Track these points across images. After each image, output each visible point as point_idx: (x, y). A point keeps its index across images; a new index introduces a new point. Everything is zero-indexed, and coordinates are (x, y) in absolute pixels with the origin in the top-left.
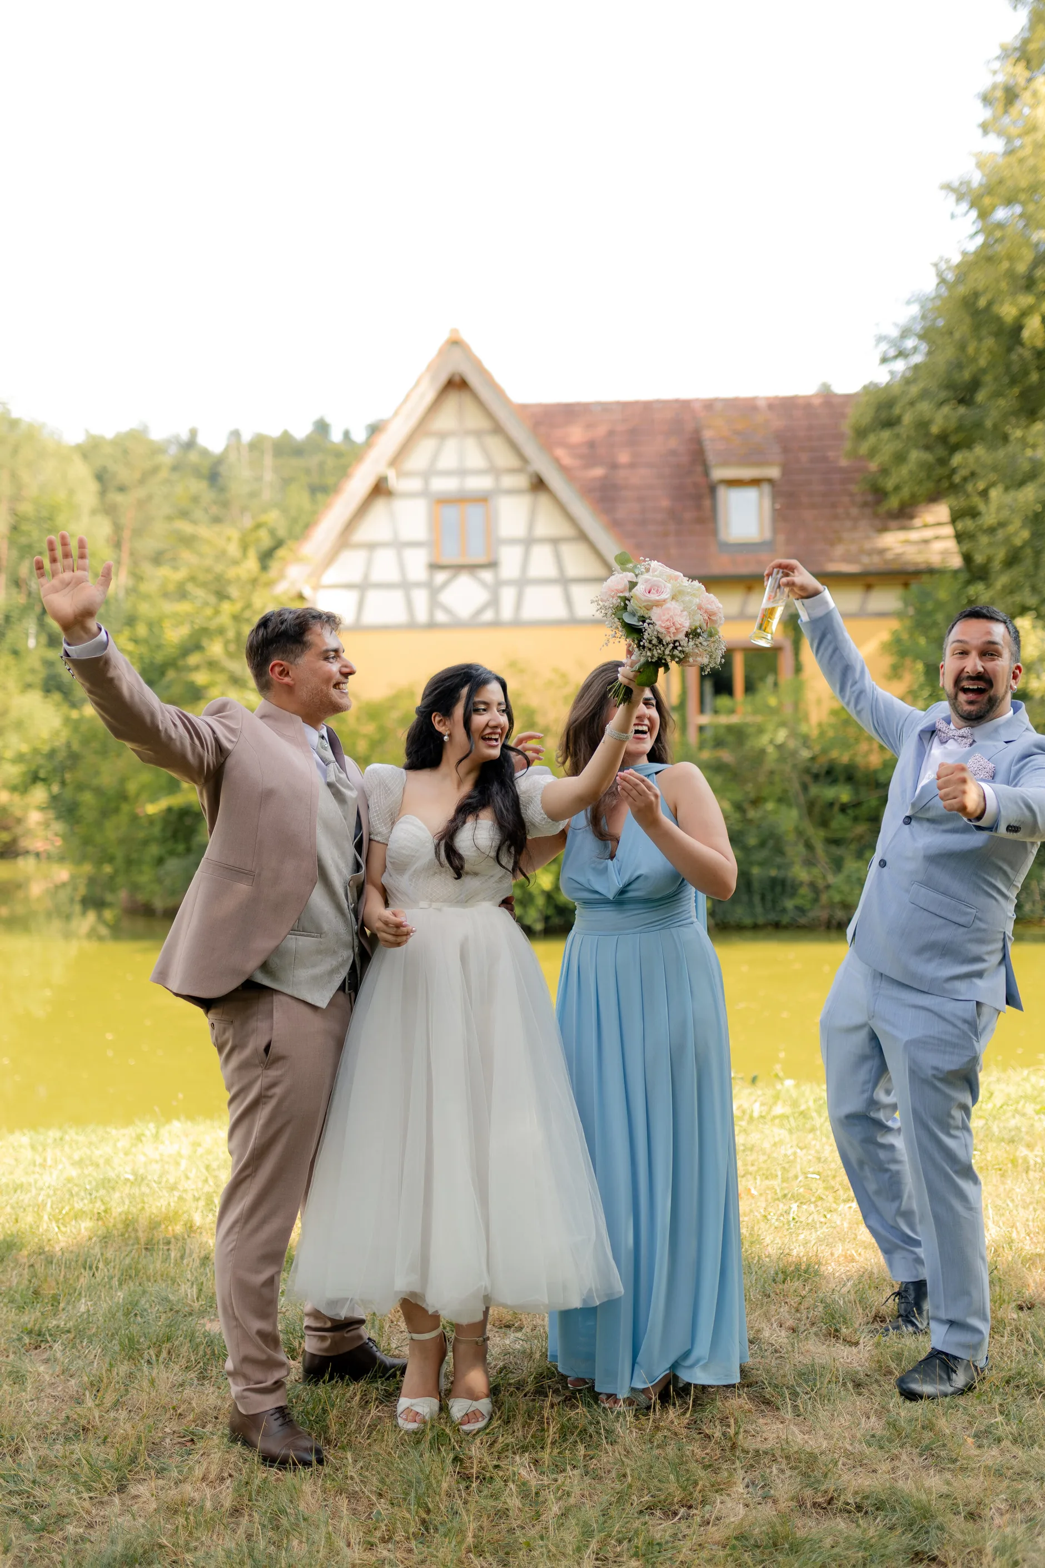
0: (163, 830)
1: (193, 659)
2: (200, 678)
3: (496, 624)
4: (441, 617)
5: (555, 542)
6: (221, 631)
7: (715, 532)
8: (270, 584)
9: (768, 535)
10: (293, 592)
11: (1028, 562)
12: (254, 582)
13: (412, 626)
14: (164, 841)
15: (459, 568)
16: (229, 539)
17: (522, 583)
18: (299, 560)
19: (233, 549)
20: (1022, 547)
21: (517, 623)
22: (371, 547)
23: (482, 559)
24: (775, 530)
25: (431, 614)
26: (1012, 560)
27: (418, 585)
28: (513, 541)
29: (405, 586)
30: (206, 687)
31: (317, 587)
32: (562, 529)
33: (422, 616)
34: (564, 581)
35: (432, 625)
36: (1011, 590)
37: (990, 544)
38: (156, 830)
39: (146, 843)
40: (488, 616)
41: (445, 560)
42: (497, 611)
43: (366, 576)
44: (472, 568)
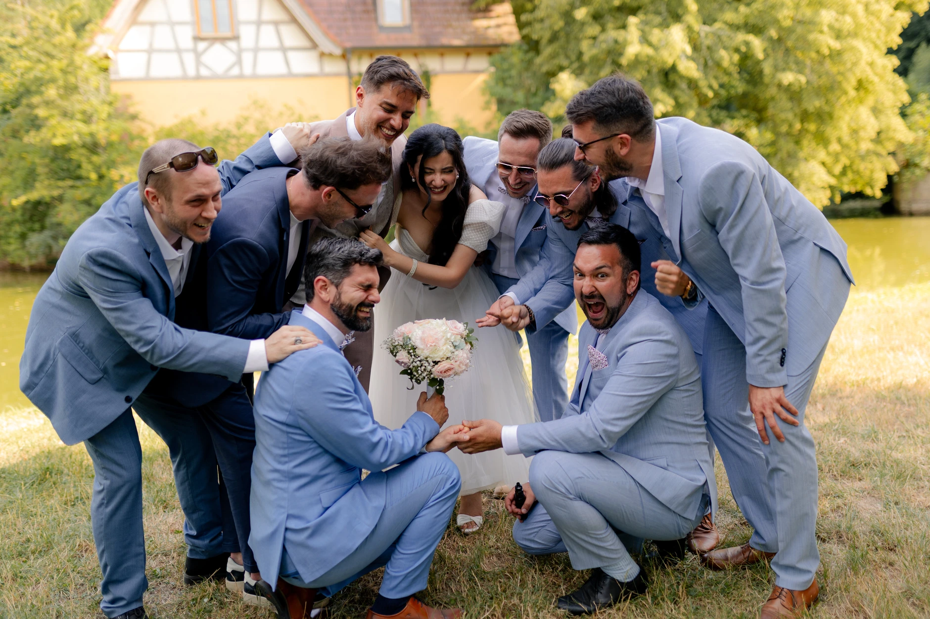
0: (23, 215)
1: (35, 100)
2: (41, 112)
3: (241, 77)
4: (204, 72)
5: (276, 24)
6: (53, 80)
7: (376, 19)
8: (85, 48)
9: (407, 22)
10: (101, 54)
11: (562, 40)
12: (74, 46)
13: (185, 78)
14: (24, 222)
15: (214, 40)
16: (52, 16)
17: (256, 50)
18: (103, 32)
19: (55, 24)
20: (559, 31)
21: (255, 77)
22: (152, 24)
23: (228, 34)
24: (412, 19)
25: (198, 70)
26: (554, 38)
27: (187, 50)
28: (248, 23)
29: (179, 51)
30: (47, 119)
31: (116, 51)
32: (280, 15)
33: (191, 72)
34: (284, 49)
35: (198, 78)
36: (553, 56)
37: (542, 29)
38: (18, 215)
39: (10, 224)
40: (235, 71)
41: (204, 34)
42: (241, 68)
43: (151, 45)
44: (223, 40)
